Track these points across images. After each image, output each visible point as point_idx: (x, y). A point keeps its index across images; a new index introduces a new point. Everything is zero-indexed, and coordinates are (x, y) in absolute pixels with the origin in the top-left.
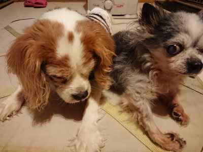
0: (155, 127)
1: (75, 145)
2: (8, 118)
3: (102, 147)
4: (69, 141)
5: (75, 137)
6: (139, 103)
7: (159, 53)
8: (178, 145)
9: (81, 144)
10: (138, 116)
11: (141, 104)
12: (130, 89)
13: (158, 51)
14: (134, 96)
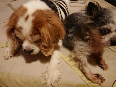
0: (89, 71)
1: (45, 76)
2: (10, 58)
3: (60, 79)
4: (42, 73)
5: (46, 72)
6: (80, 57)
7: (95, 32)
8: (101, 81)
9: (49, 76)
10: (80, 64)
11: (82, 57)
12: (76, 49)
13: (95, 30)
14: (78, 53)
